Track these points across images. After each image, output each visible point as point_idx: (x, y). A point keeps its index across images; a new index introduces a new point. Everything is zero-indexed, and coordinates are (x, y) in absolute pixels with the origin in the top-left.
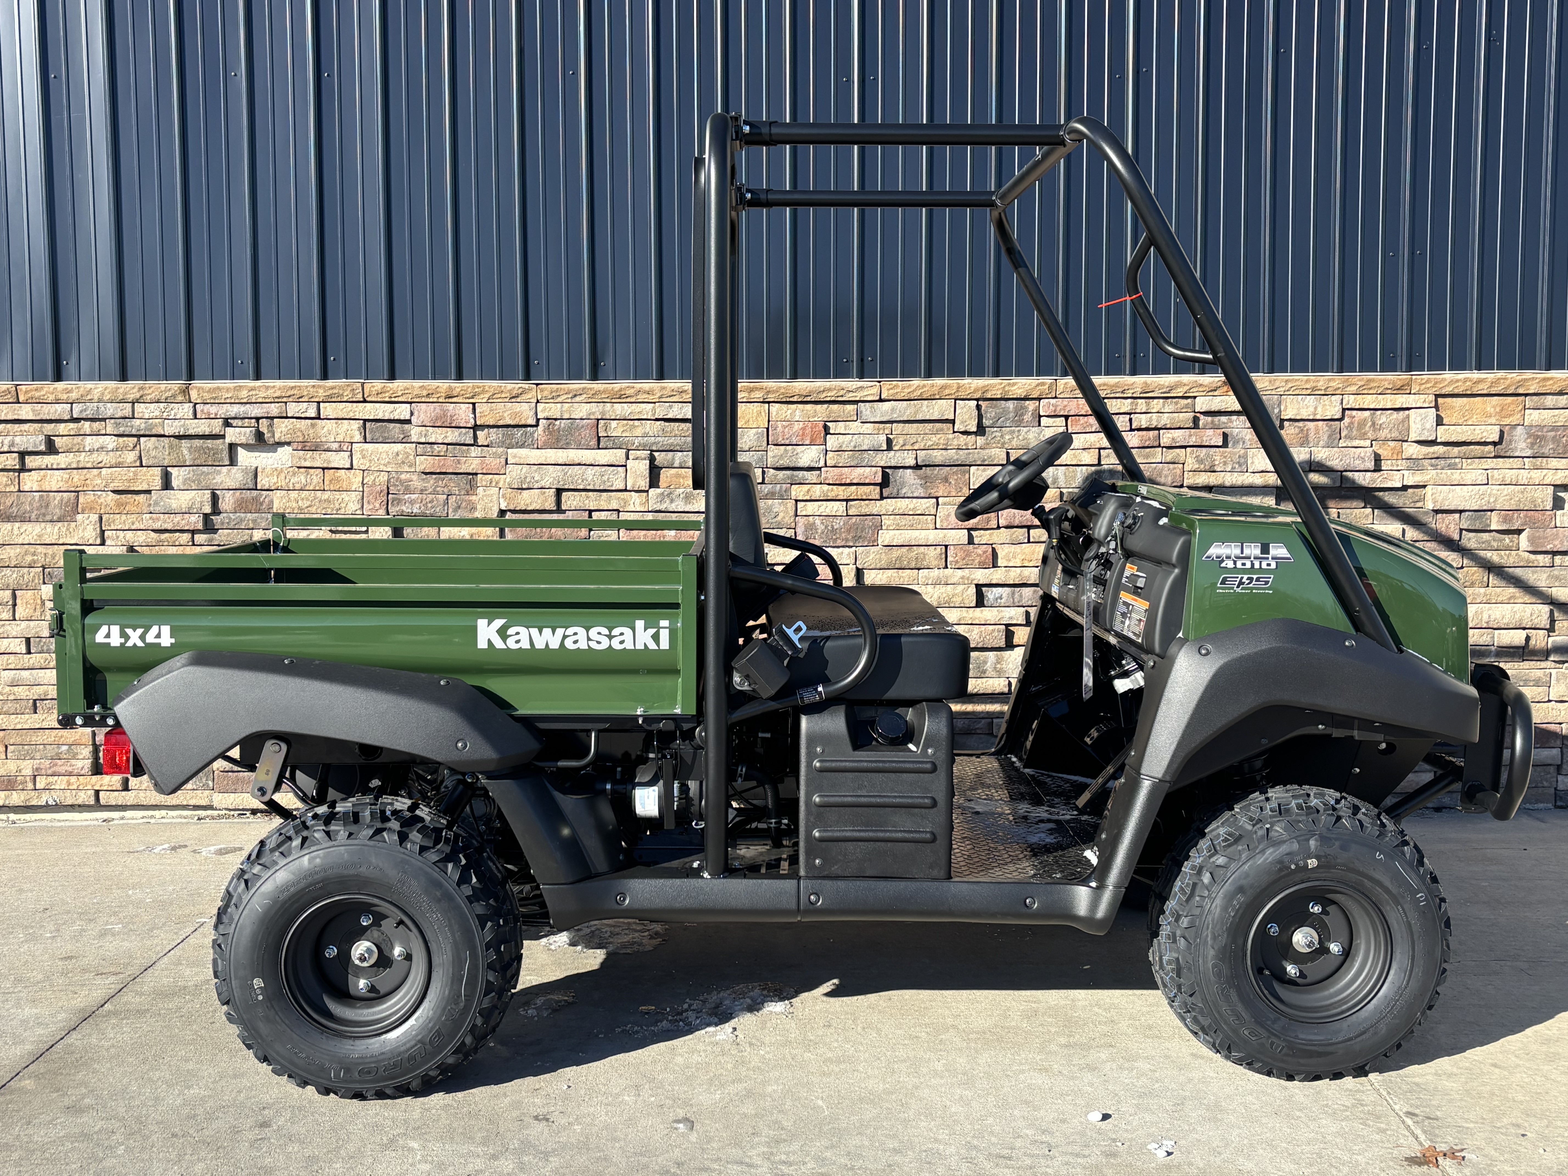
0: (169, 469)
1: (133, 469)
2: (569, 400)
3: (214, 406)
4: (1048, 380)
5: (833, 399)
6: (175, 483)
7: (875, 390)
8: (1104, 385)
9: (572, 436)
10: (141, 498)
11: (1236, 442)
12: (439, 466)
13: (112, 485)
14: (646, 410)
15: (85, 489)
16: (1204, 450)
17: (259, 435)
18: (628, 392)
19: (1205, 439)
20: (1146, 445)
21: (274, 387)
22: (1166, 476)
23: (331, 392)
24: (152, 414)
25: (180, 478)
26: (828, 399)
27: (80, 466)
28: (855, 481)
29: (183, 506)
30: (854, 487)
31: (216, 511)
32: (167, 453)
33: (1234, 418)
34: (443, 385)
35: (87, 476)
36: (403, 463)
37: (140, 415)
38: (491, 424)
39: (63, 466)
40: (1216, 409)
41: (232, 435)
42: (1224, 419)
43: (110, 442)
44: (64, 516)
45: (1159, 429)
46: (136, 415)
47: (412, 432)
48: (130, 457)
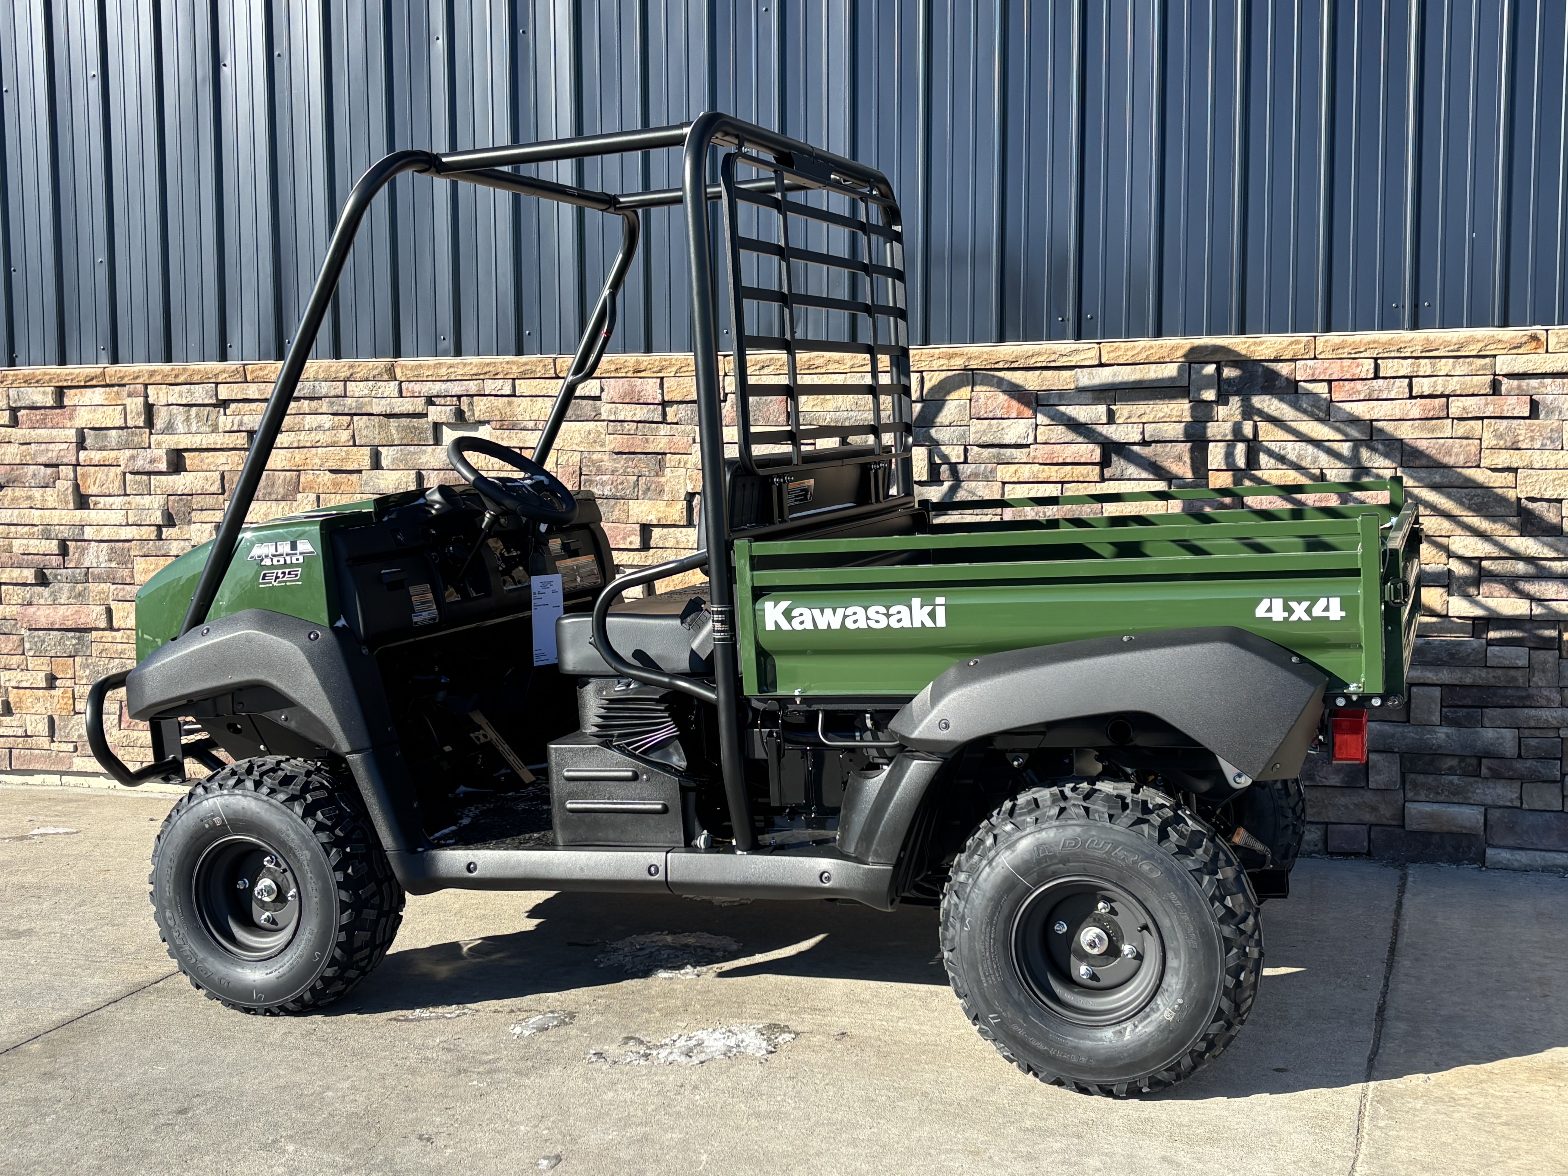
0: (379, 448)
1: (345, 449)
2: (757, 373)
3: (419, 384)
4: (1303, 337)
5: (1044, 364)
6: (384, 463)
7: (1094, 353)
8: (1374, 342)
9: (760, 411)
10: (354, 477)
11: (1550, 412)
12: (628, 446)
13: (327, 464)
15: (306, 468)
16: (1505, 422)
17: (459, 414)
18: (818, 362)
19: (1505, 408)
20: (1430, 416)
21: (471, 363)
22: (1457, 455)
23: (524, 368)
24: (361, 393)
25: (389, 457)
26: (1039, 365)
27: (301, 445)
28: (1068, 460)
29: (391, 487)
30: (1070, 467)
32: (377, 432)
33: (1548, 381)
34: (631, 359)
35: (308, 456)
36: (595, 442)
37: (352, 393)
38: (679, 399)
39: (286, 446)
40: (1521, 371)
41: (436, 414)
42: (1534, 383)
43: (327, 421)
44: (287, 495)
45: (1448, 396)
46: (348, 394)
47: (603, 410)
48: (344, 436)
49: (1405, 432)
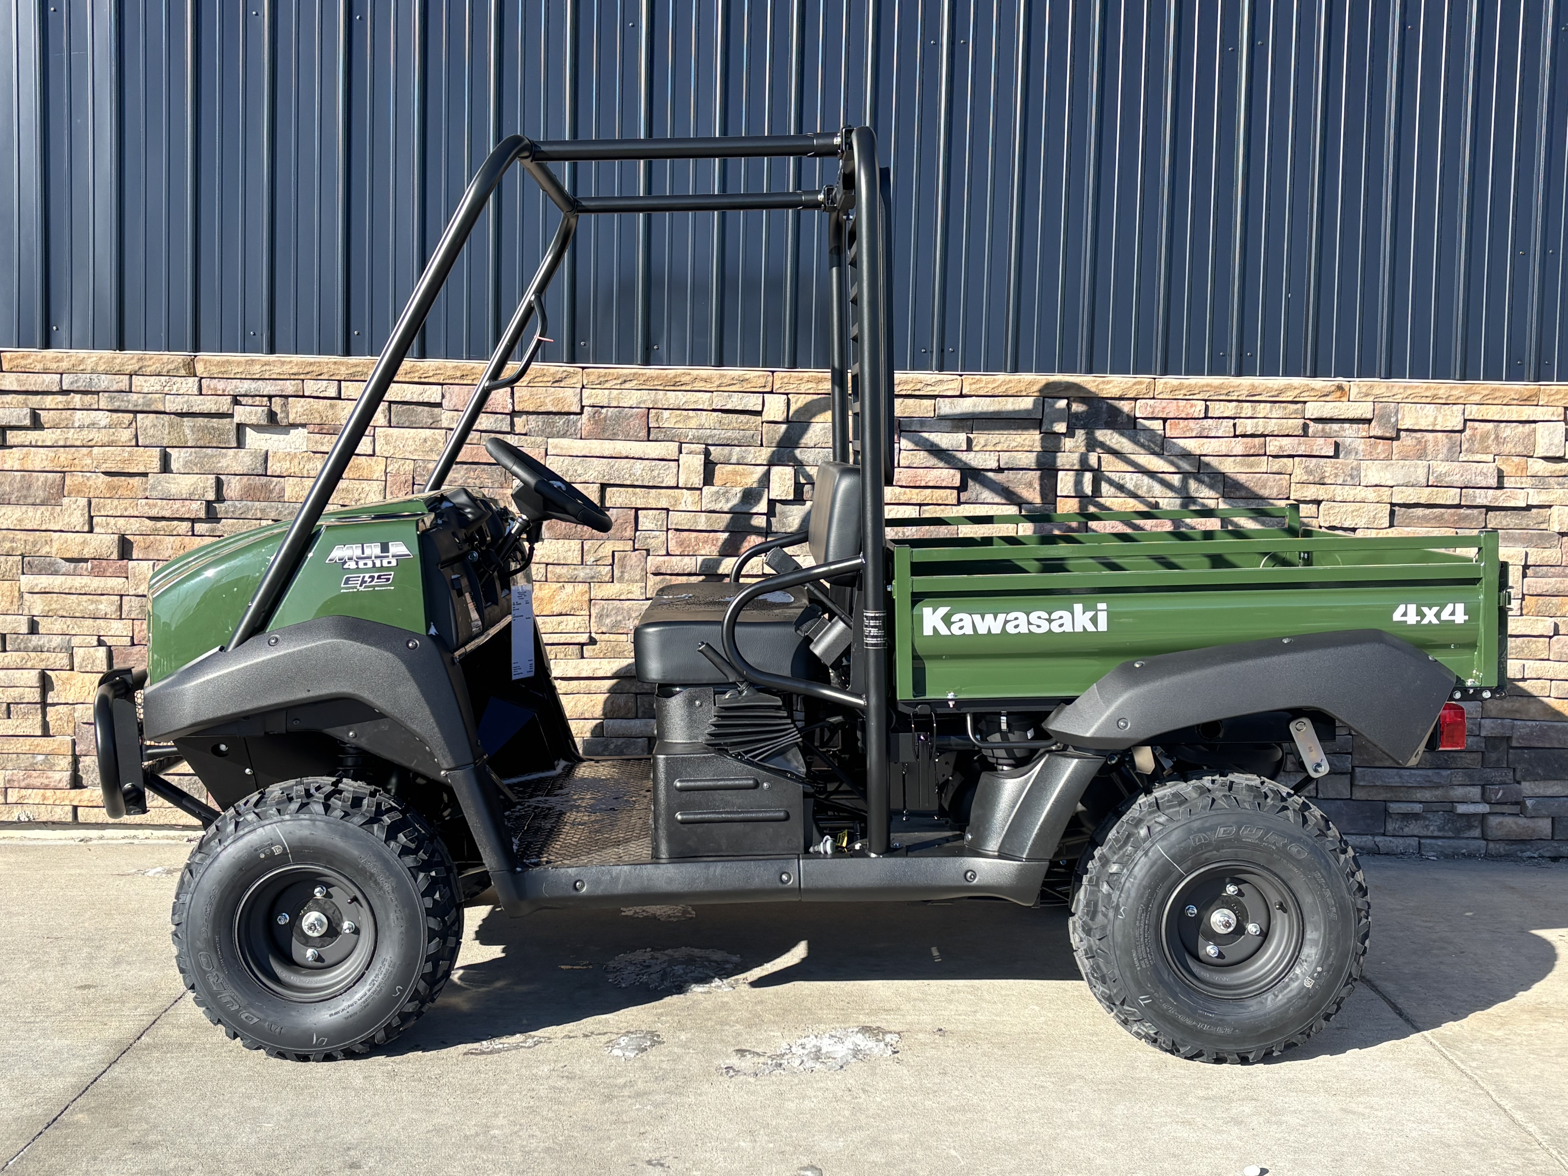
0: (168, 450)
1: (128, 449)
2: (618, 387)
3: (222, 382)
4: (1146, 379)
5: (909, 392)
6: (174, 466)
7: (956, 385)
8: (1208, 385)
9: (619, 425)
10: (136, 481)
11: (1349, 452)
12: (471, 456)
13: (104, 466)
14: (703, 400)
15: (73, 469)
16: (1314, 460)
17: (272, 416)
18: (684, 379)
19: (1315, 448)
20: (1251, 452)
21: (291, 362)
22: (1271, 488)
23: (354, 370)
24: (152, 388)
25: (181, 459)
26: (904, 393)
27: (68, 444)
28: (930, 484)
29: (184, 492)
30: (930, 490)
31: (220, 498)
32: (166, 432)
33: (1347, 426)
34: (479, 366)
35: (76, 455)
36: (431, 450)
37: (139, 389)
38: (531, 410)
39: (49, 444)
40: (1329, 416)
41: (241, 414)
42: (1336, 427)
43: (103, 418)
44: (48, 499)
45: (1265, 436)
46: (133, 390)
47: (443, 417)
48: (126, 435)
49: (1228, 467)
